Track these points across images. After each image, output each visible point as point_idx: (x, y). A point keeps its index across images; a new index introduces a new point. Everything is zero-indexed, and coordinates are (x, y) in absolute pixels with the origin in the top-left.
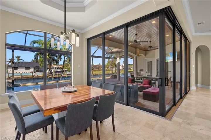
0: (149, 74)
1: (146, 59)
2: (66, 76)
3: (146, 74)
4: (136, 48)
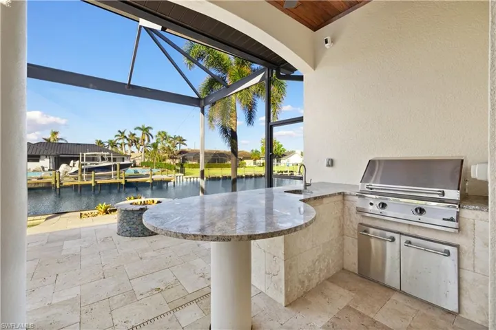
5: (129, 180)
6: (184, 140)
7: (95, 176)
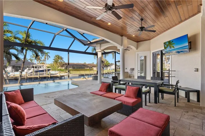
0: (143, 75)
1: (138, 53)
2: (49, 76)
3: (138, 74)
4: (122, 36)
5: (51, 76)
6: (62, 58)
7: (39, 74)
